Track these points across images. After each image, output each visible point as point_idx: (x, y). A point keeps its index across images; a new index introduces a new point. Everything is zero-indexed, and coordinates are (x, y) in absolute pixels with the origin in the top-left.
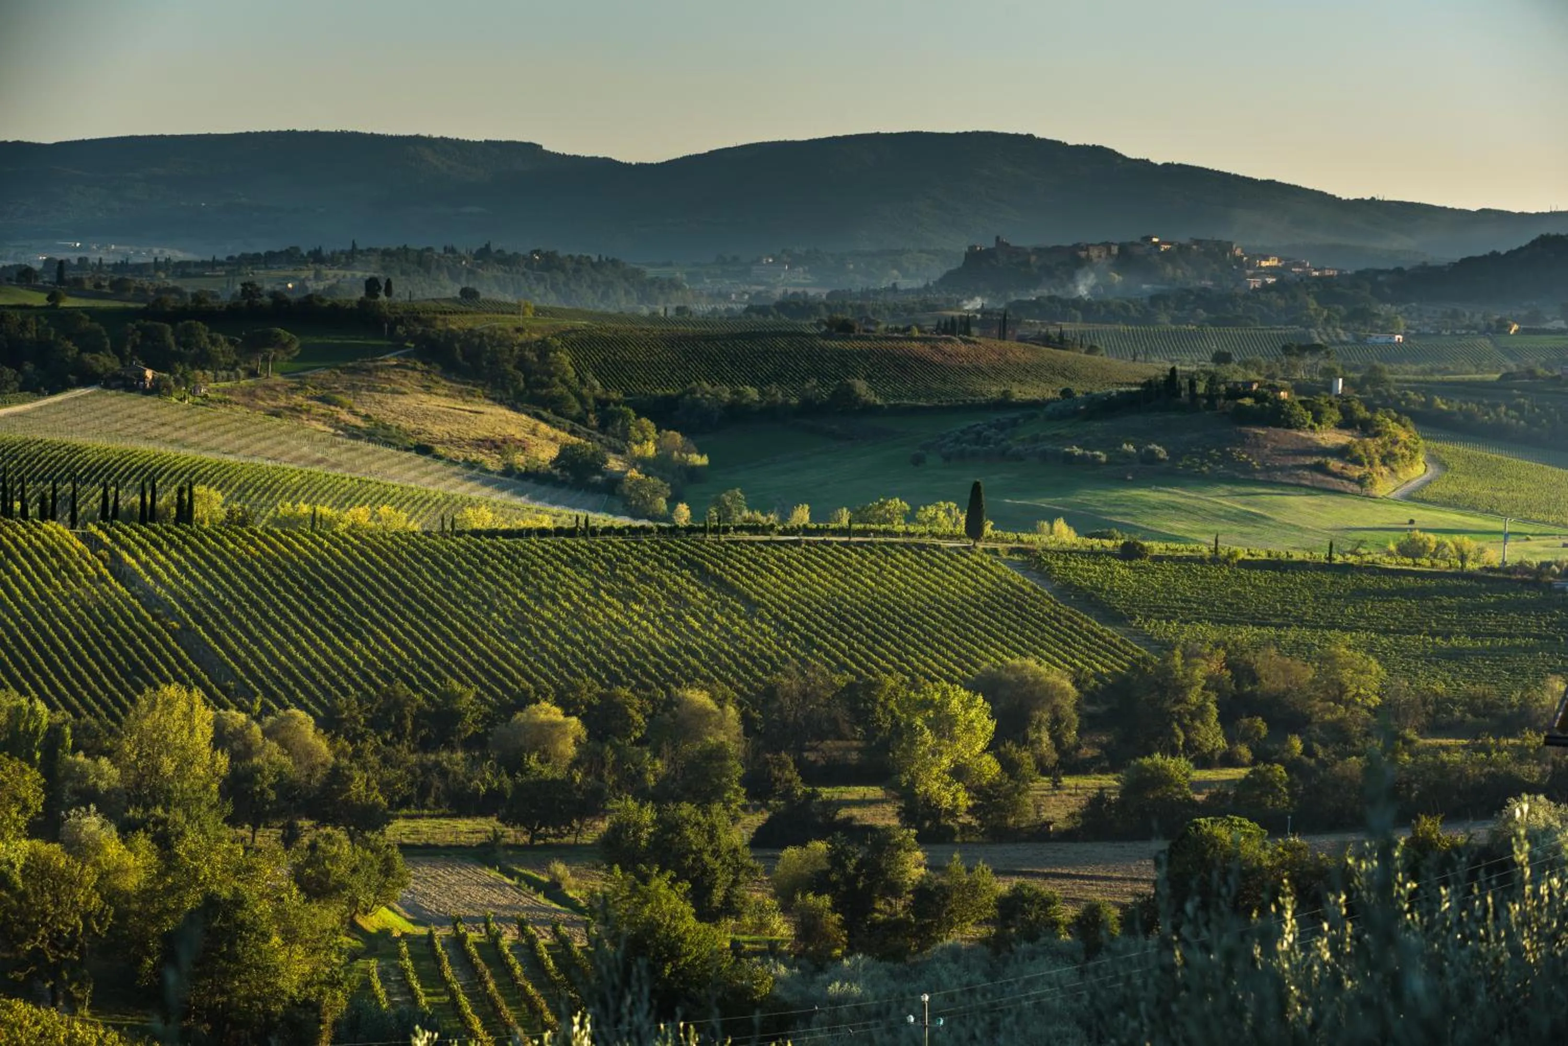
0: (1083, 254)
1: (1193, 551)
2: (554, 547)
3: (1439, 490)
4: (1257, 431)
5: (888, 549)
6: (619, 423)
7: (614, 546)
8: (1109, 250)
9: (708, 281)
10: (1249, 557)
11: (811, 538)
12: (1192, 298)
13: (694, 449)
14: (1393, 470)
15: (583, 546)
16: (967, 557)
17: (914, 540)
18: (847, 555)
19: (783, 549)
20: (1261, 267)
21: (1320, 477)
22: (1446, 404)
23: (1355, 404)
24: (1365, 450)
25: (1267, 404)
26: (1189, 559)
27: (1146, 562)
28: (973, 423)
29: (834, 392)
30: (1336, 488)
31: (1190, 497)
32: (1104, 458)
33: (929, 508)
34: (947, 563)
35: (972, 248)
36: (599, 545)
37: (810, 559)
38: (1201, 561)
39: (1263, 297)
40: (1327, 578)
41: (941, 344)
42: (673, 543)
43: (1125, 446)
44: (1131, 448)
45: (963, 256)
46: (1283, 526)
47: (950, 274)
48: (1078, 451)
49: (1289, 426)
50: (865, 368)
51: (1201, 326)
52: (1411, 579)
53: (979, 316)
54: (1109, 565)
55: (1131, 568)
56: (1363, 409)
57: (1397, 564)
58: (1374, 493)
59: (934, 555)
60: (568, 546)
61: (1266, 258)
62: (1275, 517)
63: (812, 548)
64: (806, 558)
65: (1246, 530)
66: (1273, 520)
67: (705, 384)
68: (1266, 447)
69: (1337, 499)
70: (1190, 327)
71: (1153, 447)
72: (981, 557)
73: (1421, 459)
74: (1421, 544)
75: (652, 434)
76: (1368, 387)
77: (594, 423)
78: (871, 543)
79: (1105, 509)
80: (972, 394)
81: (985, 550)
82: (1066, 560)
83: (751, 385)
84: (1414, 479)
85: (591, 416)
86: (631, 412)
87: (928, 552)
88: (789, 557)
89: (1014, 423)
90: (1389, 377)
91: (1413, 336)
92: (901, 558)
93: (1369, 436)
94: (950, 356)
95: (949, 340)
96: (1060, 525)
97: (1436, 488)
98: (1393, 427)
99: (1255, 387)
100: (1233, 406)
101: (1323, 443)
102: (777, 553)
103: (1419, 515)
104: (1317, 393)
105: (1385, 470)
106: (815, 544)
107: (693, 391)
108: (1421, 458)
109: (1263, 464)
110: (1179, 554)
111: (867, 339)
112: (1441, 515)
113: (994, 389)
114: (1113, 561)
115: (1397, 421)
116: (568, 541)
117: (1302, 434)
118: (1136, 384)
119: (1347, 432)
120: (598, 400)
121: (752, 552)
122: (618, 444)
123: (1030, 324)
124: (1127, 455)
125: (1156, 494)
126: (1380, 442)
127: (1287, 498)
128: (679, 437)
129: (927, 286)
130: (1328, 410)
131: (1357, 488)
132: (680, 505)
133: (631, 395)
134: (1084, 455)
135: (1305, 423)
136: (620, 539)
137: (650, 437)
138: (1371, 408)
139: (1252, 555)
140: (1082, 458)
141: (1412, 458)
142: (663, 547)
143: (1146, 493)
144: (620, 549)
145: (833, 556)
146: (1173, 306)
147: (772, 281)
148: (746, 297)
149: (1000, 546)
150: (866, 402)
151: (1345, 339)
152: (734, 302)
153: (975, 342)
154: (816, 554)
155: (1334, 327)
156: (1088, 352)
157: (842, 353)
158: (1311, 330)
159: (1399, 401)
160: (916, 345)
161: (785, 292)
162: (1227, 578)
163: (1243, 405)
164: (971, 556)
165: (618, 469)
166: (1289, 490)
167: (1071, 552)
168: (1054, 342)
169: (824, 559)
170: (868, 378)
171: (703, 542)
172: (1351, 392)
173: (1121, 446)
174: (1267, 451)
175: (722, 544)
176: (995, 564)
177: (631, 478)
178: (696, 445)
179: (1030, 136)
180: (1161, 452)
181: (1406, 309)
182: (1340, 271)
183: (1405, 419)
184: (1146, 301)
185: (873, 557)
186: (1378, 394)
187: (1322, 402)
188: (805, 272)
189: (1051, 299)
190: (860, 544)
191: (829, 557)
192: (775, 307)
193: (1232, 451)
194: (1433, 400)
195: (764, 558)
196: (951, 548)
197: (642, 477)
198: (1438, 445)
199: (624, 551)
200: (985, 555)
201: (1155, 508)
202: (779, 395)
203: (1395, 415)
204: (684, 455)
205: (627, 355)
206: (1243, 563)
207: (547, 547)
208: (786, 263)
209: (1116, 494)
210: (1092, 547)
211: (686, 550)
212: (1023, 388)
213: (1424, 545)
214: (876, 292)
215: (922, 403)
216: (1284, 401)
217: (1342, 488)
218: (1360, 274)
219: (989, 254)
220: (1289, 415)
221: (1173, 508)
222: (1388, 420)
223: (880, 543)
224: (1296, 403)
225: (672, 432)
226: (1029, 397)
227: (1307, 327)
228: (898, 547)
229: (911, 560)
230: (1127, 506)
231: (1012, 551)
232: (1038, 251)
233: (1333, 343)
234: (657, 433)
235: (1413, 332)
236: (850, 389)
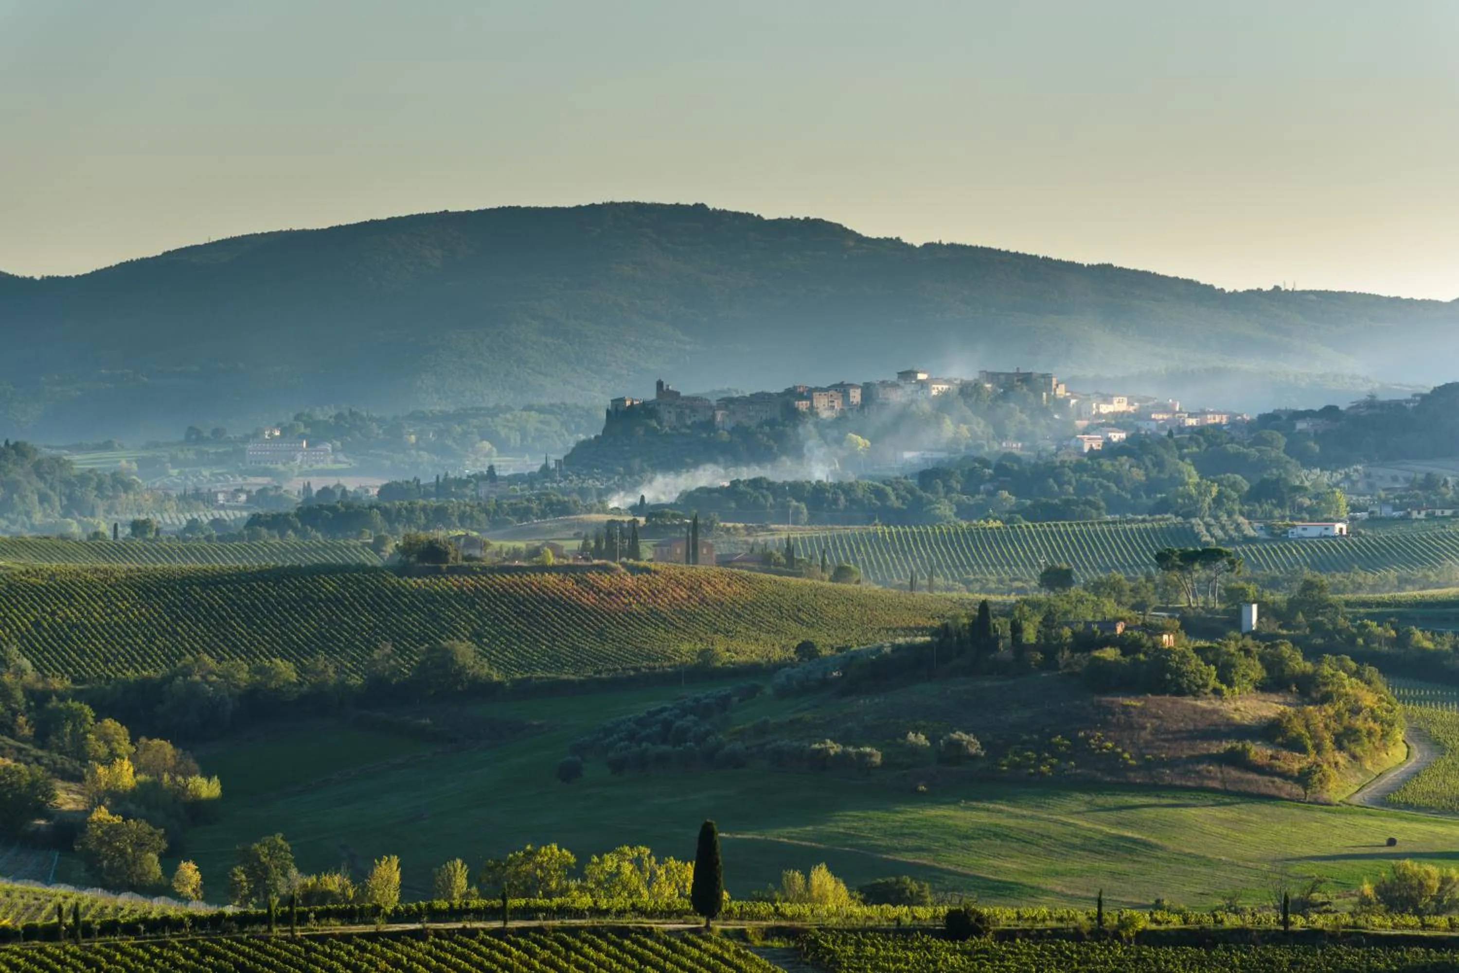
0: (803, 405)
1: (1061, 919)
2: (28, 959)
3: (1432, 786)
4: (1127, 702)
5: (569, 939)
6: (68, 730)
7: (124, 953)
8: (846, 395)
9: (174, 472)
10: (1154, 926)
11: (442, 926)
12: (989, 471)
13: (196, 767)
14: (1354, 757)
15: (74, 955)
16: (698, 947)
17: (608, 921)
18: (503, 951)
19: (399, 946)
20: (1099, 415)
21: (1235, 773)
22: (1432, 640)
23: (1286, 649)
24: (1307, 727)
25: (1142, 657)
26: (1057, 933)
27: (987, 941)
28: (654, 706)
29: (422, 663)
30: (1263, 790)
31: (1024, 817)
32: (877, 759)
33: (606, 856)
34: (666, 958)
35: (618, 402)
36: (98, 952)
37: (444, 961)
38: (1077, 936)
39: (1107, 465)
40: (1283, 955)
41: (592, 576)
42: (220, 943)
43: (911, 736)
44: (922, 738)
45: (603, 415)
46: (1180, 858)
47: (582, 446)
48: (834, 748)
49: (1181, 692)
50: (469, 621)
51: (1010, 521)
52: (1421, 951)
53: (642, 520)
54: (928, 948)
55: (964, 952)
56: (1299, 657)
57: (1395, 927)
58: (1326, 796)
59: (644, 946)
60: (49, 955)
61: (1107, 399)
62: (1166, 843)
63: (446, 943)
64: (438, 959)
65: (1120, 867)
66: (1162, 848)
67: (206, 658)
68: (1145, 728)
69: (1266, 809)
70: (993, 524)
71: (958, 735)
72: (721, 946)
73: (1400, 737)
74: (1415, 882)
75: (124, 746)
76: (1300, 617)
77: (27, 731)
78: (540, 930)
79: (884, 842)
80: (648, 657)
81: (725, 933)
82: (858, 944)
83: (283, 657)
84: (1389, 770)
85: (21, 720)
86: (87, 709)
87: (634, 941)
88: (410, 959)
89: (724, 703)
90: (1334, 598)
91: (1365, 524)
92: (592, 952)
93: (1314, 702)
94: (610, 594)
95: (606, 569)
96: (822, 877)
97: (1427, 785)
98: (1350, 685)
99: (1120, 629)
100: (1085, 663)
101: (1237, 717)
102: (390, 954)
103: (1402, 831)
104: (1222, 635)
105: (1341, 758)
106: (450, 935)
107: (186, 672)
108: (1399, 735)
109: (1140, 756)
110: (1039, 926)
111: (468, 571)
112: (1439, 829)
113: (685, 647)
114: (935, 943)
115: (1358, 674)
116: (49, 947)
117: (1201, 704)
118: (922, 630)
119: (1275, 697)
120: (30, 693)
121: (349, 953)
122: (69, 764)
123: (728, 530)
124: (915, 750)
125: (969, 814)
126: (1331, 712)
127: (1184, 811)
128: (167, 748)
129: (545, 468)
130: (1242, 662)
131: (1298, 790)
132: (183, 865)
133: (83, 681)
134: (845, 755)
135: (1205, 685)
136: (132, 940)
137: (121, 750)
138: (1313, 654)
139: (1158, 923)
140: (842, 757)
141: (1385, 735)
142: (205, 951)
143: (952, 813)
144: (135, 958)
145: (480, 954)
146: (959, 487)
147: (280, 467)
148: (243, 497)
149: (748, 926)
150: (475, 678)
151: (1251, 533)
152: (222, 507)
153: (647, 570)
154: (453, 952)
155: (1230, 514)
156: (836, 578)
157: (430, 598)
158: (1193, 521)
159: (1352, 640)
160: (551, 578)
161: (307, 488)
162: (1120, 962)
163: (1104, 660)
164: (705, 945)
165: (71, 806)
166: (1186, 798)
167: (865, 931)
168: (776, 564)
169: (467, 959)
170: (477, 637)
171: (267, 940)
172: (1273, 627)
173: (905, 736)
174: (1145, 735)
175: (300, 942)
176: (745, 957)
177: (100, 823)
178: (197, 760)
179: (700, 208)
180: (972, 744)
181: (1347, 477)
182: (1232, 416)
183: (1371, 671)
184: (913, 482)
185: (546, 954)
186: (1317, 628)
187: (1232, 650)
188: (334, 450)
189: (756, 483)
190: (523, 932)
191: (475, 957)
192: (296, 515)
193: (1087, 738)
194: (1409, 634)
195: (370, 962)
196: (670, 933)
197: (117, 820)
198: (1426, 711)
199: (141, 960)
200: (727, 942)
201: (967, 837)
202: (331, 671)
203: (1353, 665)
204: (180, 779)
205: (73, 615)
206: (1146, 937)
207: (15, 959)
208: (302, 437)
209: (901, 817)
210: (898, 920)
211: (242, 953)
212: (734, 644)
213: (1421, 884)
214: (462, 483)
215: (568, 675)
216: (1170, 651)
217: (1273, 791)
218: (1269, 420)
219: (647, 410)
220: (1179, 673)
221: (996, 835)
222: (1343, 675)
223: (555, 930)
224: (1191, 654)
225: (156, 742)
226: (742, 658)
227: (1187, 516)
228: (584, 935)
229: (608, 955)
230: (921, 837)
231: (769, 933)
232: (728, 402)
233: (1232, 541)
234: (132, 743)
235: (1365, 515)
236: (448, 657)
